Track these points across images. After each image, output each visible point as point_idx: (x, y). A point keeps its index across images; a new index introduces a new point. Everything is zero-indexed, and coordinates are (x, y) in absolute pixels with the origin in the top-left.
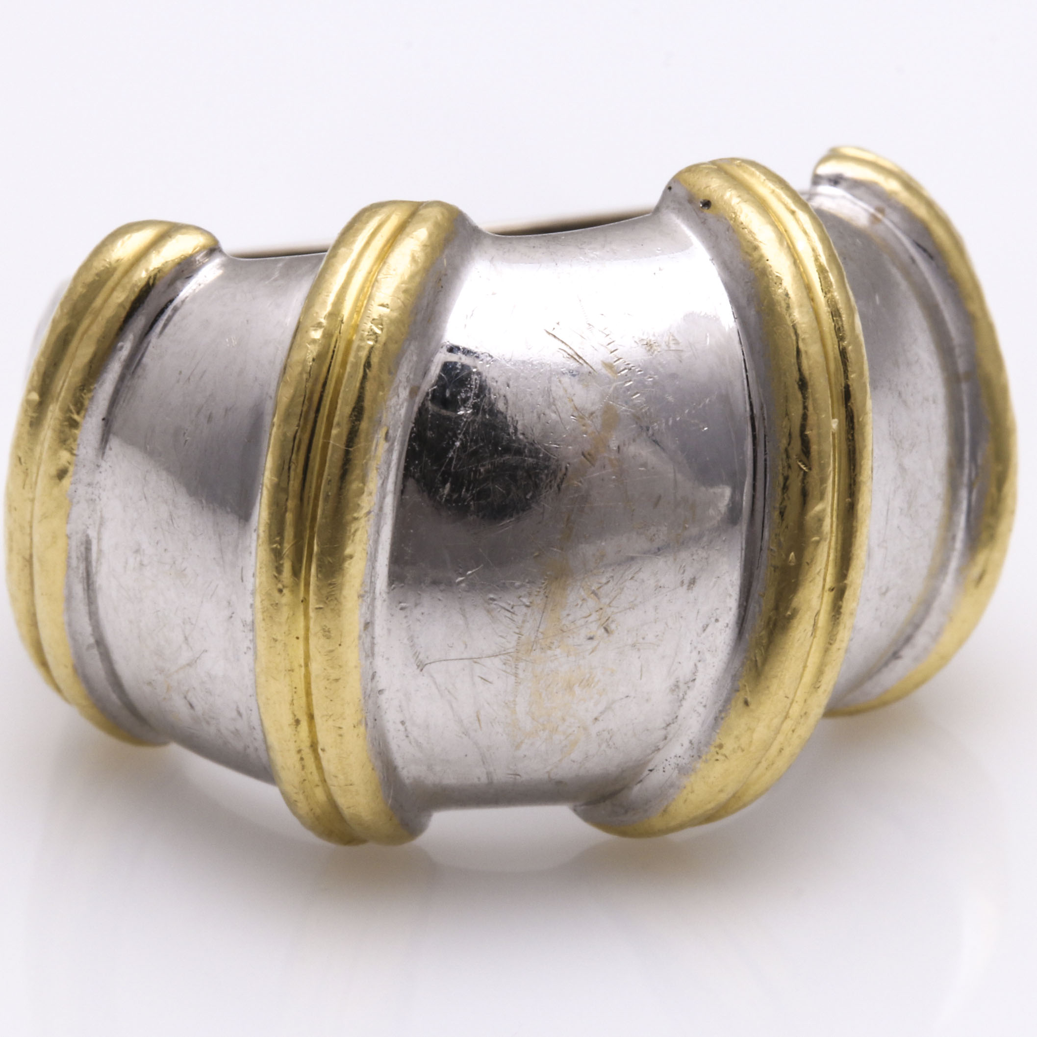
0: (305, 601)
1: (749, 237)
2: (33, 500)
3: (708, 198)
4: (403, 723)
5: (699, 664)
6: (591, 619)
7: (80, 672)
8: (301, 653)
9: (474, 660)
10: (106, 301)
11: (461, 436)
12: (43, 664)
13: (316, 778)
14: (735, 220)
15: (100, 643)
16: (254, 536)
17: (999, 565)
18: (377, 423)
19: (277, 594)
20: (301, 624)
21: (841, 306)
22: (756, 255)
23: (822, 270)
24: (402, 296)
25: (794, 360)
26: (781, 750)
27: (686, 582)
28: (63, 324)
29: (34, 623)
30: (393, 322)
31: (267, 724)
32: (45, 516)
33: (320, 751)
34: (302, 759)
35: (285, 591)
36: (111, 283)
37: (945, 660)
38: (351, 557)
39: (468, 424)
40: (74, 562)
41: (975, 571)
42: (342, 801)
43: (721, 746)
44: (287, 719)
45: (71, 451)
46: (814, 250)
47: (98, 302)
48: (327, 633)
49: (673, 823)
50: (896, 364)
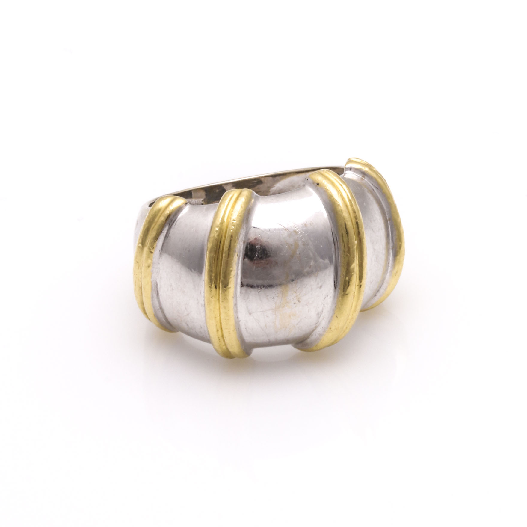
0: (218, 299)
1: (330, 193)
2: (141, 272)
3: (318, 183)
4: (246, 328)
5: (324, 308)
6: (294, 299)
7: (156, 316)
8: (218, 313)
9: (264, 312)
10: (158, 219)
11: (257, 253)
12: (145, 313)
13: (223, 344)
14: (326, 189)
15: (161, 308)
16: (203, 282)
17: (402, 268)
18: (234, 251)
19: (211, 298)
20: (218, 305)
21: (356, 210)
22: (332, 198)
23: (350, 201)
24: (239, 217)
25: (344, 226)
26: (346, 328)
27: (319, 287)
28: (147, 226)
29: (142, 303)
30: (237, 225)
31: (210, 331)
32: (145, 277)
33: (224, 338)
34: (219, 340)
35: (213, 297)
36: (159, 215)
37: (388, 295)
38: (230, 288)
39: (259, 250)
40: (153, 288)
41: (395, 271)
42: (231, 350)
43: (331, 328)
44: (215, 330)
45: (151, 260)
46: (347, 195)
47: (156, 220)
48: (225, 308)
49: (319, 348)
50: (371, 221)
